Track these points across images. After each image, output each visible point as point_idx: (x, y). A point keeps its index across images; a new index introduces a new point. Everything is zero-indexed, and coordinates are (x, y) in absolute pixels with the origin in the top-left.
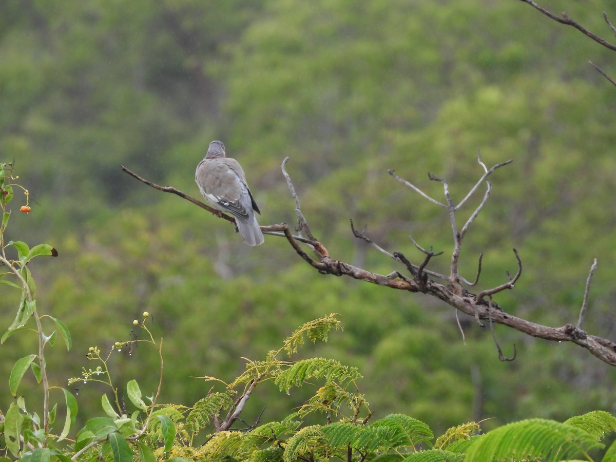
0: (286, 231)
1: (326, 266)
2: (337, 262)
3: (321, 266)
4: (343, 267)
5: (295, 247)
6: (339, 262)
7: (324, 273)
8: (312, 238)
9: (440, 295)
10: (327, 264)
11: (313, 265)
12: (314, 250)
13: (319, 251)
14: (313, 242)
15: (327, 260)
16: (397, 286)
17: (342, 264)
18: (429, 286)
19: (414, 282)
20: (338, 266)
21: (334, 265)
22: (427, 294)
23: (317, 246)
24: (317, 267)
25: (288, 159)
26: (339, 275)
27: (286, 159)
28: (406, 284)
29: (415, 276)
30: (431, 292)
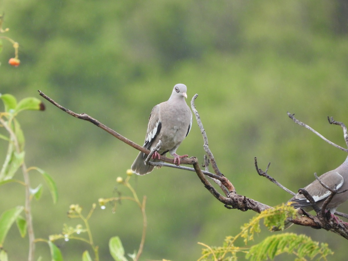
0: (195, 165)
1: (232, 201)
2: (243, 197)
3: (228, 201)
4: (248, 203)
5: (203, 181)
6: (245, 197)
7: (230, 208)
8: (219, 174)
9: (342, 232)
10: (233, 199)
11: (220, 200)
12: (220, 185)
13: (226, 186)
14: (220, 177)
15: (232, 195)
16: (301, 222)
17: (248, 199)
18: (332, 223)
19: (317, 218)
20: (244, 202)
21: (240, 200)
22: (330, 231)
23: (223, 181)
24: (224, 201)
25: (197, 96)
26: (244, 209)
27: (195, 95)
28: (310, 221)
29: (319, 213)
30: (333, 230)
